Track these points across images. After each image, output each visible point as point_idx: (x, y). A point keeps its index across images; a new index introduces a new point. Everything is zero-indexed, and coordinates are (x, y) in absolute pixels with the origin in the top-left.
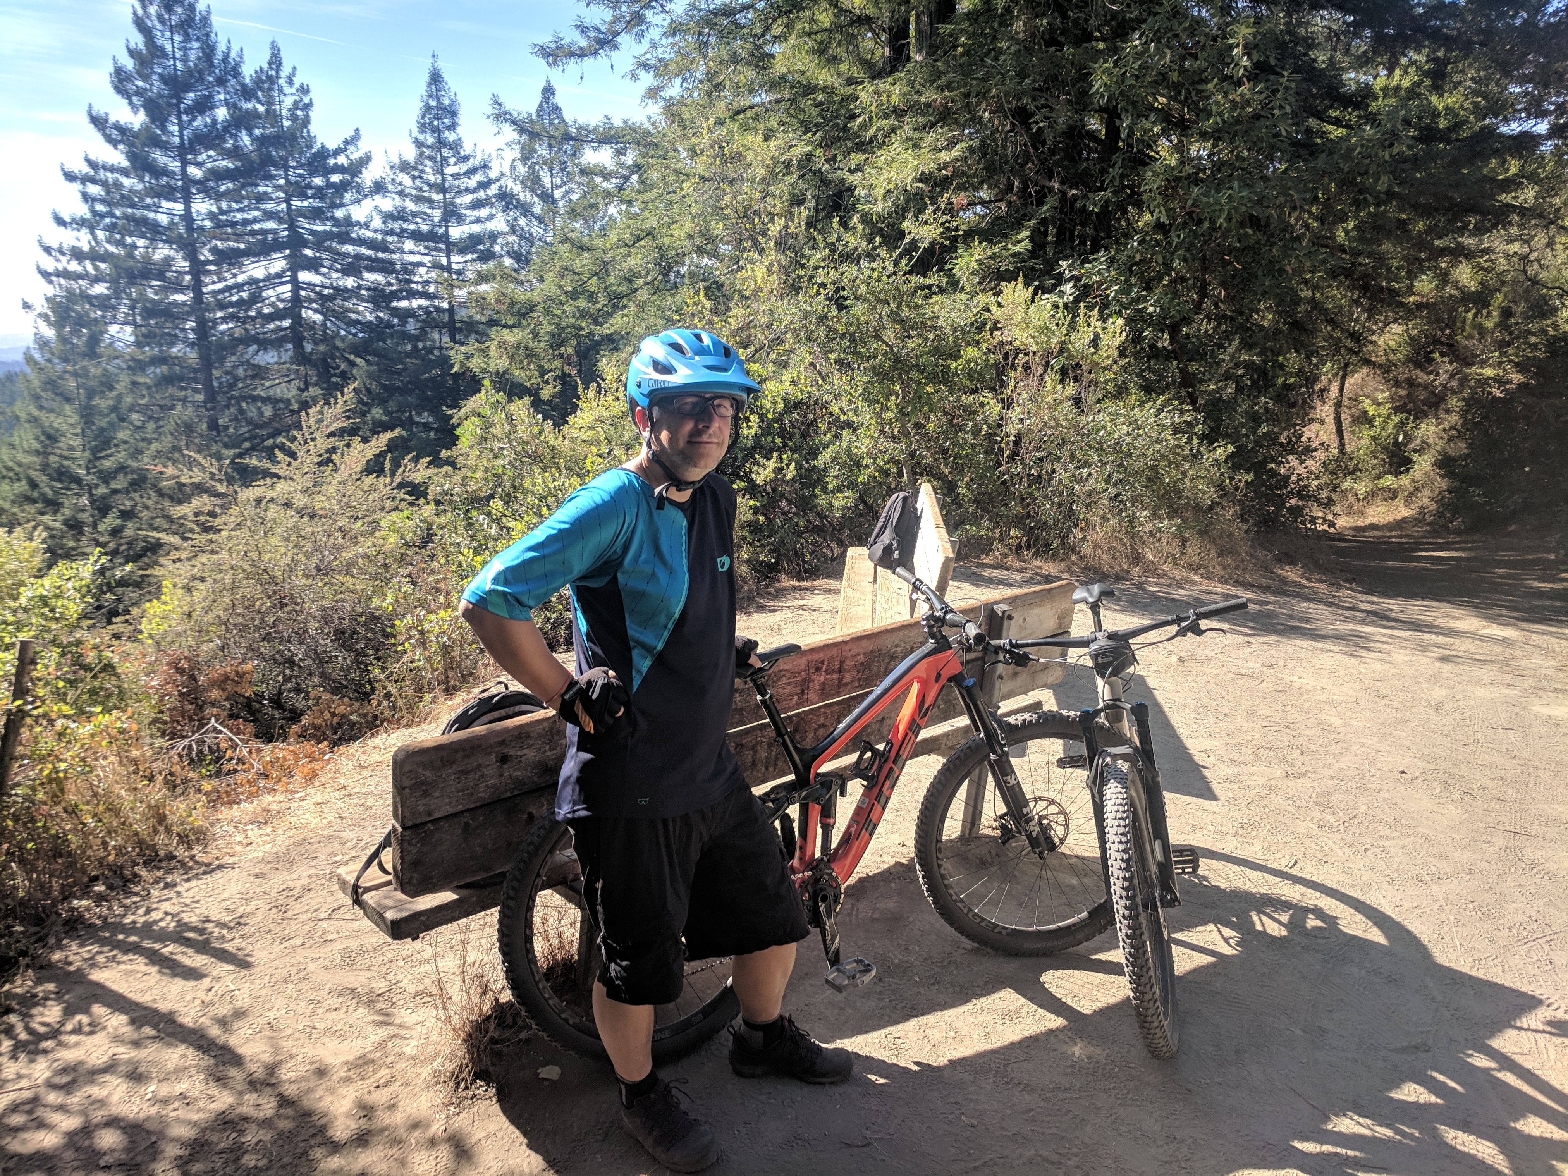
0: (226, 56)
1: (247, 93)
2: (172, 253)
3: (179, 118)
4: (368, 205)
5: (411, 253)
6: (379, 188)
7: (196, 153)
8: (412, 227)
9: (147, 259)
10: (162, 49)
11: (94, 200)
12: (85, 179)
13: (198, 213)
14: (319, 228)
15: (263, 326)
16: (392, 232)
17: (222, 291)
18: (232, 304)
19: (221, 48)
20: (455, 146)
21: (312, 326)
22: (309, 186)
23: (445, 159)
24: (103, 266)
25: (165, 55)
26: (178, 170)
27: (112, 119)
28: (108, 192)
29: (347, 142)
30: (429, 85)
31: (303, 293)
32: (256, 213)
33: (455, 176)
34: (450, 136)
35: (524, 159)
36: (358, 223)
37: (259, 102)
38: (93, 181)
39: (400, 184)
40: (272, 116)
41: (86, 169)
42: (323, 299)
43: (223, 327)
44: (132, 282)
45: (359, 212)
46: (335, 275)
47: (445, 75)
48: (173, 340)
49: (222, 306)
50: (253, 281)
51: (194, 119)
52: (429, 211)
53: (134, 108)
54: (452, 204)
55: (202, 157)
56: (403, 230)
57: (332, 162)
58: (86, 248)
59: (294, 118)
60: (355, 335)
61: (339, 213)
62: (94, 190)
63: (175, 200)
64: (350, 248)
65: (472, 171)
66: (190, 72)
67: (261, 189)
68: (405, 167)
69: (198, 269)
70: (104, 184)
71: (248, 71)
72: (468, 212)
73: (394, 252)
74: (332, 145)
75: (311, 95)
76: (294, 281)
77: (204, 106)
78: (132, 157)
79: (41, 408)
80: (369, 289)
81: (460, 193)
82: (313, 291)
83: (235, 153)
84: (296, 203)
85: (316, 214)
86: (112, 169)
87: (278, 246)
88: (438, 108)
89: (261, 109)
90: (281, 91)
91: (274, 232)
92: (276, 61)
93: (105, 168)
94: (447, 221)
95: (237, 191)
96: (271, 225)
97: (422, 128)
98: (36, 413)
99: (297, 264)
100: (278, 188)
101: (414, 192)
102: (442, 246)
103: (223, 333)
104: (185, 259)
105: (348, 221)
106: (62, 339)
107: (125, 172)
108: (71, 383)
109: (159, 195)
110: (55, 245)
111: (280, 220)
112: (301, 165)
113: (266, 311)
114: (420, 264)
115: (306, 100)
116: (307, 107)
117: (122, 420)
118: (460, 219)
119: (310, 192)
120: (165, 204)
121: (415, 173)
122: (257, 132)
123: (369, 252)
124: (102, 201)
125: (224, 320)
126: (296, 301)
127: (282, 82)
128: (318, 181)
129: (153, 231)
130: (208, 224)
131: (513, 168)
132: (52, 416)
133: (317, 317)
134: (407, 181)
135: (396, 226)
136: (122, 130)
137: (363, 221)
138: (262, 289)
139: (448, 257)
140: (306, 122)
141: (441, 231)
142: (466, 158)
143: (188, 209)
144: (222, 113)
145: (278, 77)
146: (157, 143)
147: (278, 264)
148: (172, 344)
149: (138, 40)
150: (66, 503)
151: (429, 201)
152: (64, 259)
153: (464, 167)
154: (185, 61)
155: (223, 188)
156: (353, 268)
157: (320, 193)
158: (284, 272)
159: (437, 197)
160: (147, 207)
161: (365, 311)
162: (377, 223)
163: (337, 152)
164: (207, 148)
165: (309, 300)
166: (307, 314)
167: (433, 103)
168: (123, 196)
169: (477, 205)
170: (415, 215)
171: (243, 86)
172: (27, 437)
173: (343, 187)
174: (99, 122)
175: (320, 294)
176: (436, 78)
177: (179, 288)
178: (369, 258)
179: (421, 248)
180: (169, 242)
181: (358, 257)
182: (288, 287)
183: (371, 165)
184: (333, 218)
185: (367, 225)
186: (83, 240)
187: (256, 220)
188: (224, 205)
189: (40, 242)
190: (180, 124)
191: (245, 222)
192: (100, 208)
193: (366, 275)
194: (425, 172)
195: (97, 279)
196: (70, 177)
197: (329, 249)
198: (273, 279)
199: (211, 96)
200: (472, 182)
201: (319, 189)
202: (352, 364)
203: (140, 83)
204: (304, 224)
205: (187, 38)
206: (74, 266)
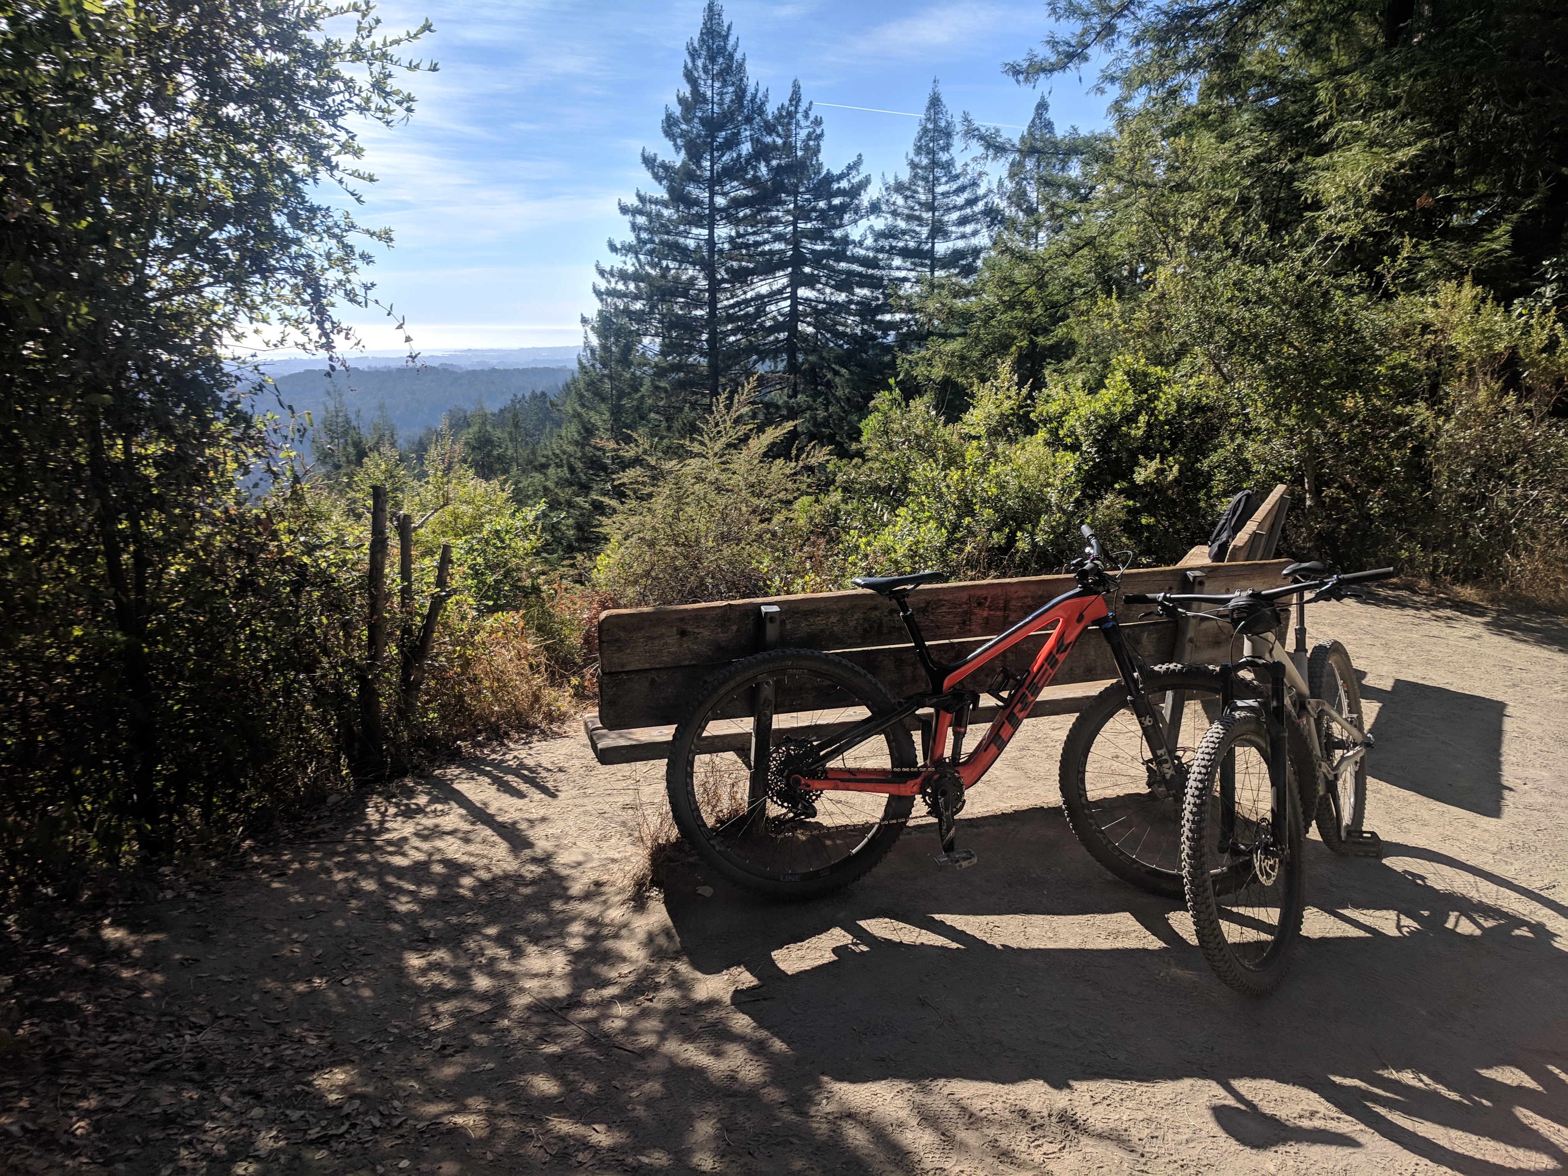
0: (754, 96)
1: (770, 129)
2: (696, 273)
3: (712, 155)
4: (863, 224)
5: (898, 268)
6: (875, 208)
7: (721, 184)
8: (901, 244)
9: (677, 279)
10: (704, 95)
11: (640, 229)
12: (636, 212)
13: (719, 237)
14: (819, 247)
15: (764, 338)
16: (882, 250)
17: (732, 306)
18: (739, 318)
19: (751, 90)
20: (948, 166)
21: (804, 337)
22: (814, 209)
23: (936, 179)
24: (642, 285)
25: (705, 101)
26: (707, 200)
27: (659, 159)
28: (651, 222)
29: (850, 168)
30: (929, 109)
31: (800, 308)
32: (766, 236)
33: (945, 195)
34: (944, 157)
35: (1012, 176)
36: (854, 242)
37: (779, 135)
38: (641, 213)
39: (894, 204)
40: (788, 148)
41: (636, 203)
42: (816, 312)
43: (732, 339)
44: (663, 300)
45: (855, 232)
46: (828, 290)
47: (944, 99)
48: (690, 350)
49: (731, 319)
50: (759, 297)
51: (723, 155)
52: (918, 229)
53: (677, 148)
54: (940, 221)
55: (727, 188)
56: (892, 248)
57: (835, 186)
58: (631, 269)
59: (806, 148)
60: (841, 346)
61: (838, 234)
62: (641, 220)
63: (702, 227)
64: (843, 265)
65: (961, 189)
66: (724, 114)
67: (774, 214)
68: (899, 188)
69: (714, 287)
70: (648, 215)
71: (771, 109)
72: (954, 229)
73: (883, 268)
74: (836, 172)
75: (823, 126)
76: (794, 297)
77: (732, 142)
78: (671, 190)
79: (583, 405)
80: (857, 303)
81: (948, 210)
82: (810, 306)
83: (755, 182)
84: (801, 225)
85: (816, 235)
86: (656, 202)
87: (781, 265)
88: (935, 130)
89: (779, 141)
90: (797, 124)
91: (783, 252)
92: (796, 98)
93: (651, 202)
94: (934, 238)
95: (754, 215)
96: (778, 246)
97: (919, 150)
98: (579, 409)
99: (797, 281)
100: (788, 212)
101: (906, 211)
102: (928, 262)
103: (731, 344)
104: (705, 278)
105: (845, 241)
106: (604, 348)
107: (665, 205)
108: (607, 386)
109: (690, 223)
110: (608, 269)
111: (787, 242)
112: (808, 191)
113: (768, 324)
114: (905, 279)
115: (818, 131)
116: (820, 137)
117: (642, 418)
118: (946, 235)
119: (814, 215)
120: (695, 231)
121: (908, 193)
122: (774, 163)
123: (860, 269)
124: (646, 230)
125: (733, 332)
126: (794, 315)
127: (799, 116)
128: (822, 204)
129: (684, 255)
130: (726, 246)
131: (1001, 184)
132: (592, 413)
133: (810, 330)
134: (900, 201)
135: (885, 243)
136: (665, 167)
137: (857, 239)
138: (765, 304)
139: (932, 272)
140: (817, 151)
141: (927, 247)
142: (957, 177)
143: (711, 234)
144: (746, 148)
145: (796, 112)
146: (692, 177)
147: (781, 280)
148: (690, 353)
149: (686, 90)
150: (595, 487)
151: (919, 219)
152: (613, 280)
153: (954, 186)
154: (721, 104)
155: (741, 214)
156: (845, 283)
157: (823, 216)
158: (785, 288)
159: (927, 215)
160: (679, 234)
161: (852, 324)
162: (869, 242)
163: (841, 177)
164: (732, 180)
165: (806, 315)
166: (801, 327)
167: (930, 126)
168: (662, 225)
169: (963, 221)
170: (904, 233)
171: (766, 122)
172: (571, 431)
173: (842, 210)
174: (649, 162)
175: (815, 308)
176: (935, 102)
177: (699, 305)
178: (860, 274)
179: (908, 264)
180: (694, 264)
181: (850, 273)
182: (788, 302)
183: (870, 188)
184: (832, 238)
185: (861, 244)
186: (629, 264)
187: (765, 242)
188: (741, 230)
189: (597, 266)
190: (712, 160)
191: (757, 244)
192: (644, 235)
193: (857, 290)
194: (916, 192)
195: (636, 297)
196: (624, 210)
197: (824, 267)
198: (774, 296)
199: (739, 133)
200: (960, 200)
201: (822, 211)
202: (836, 373)
203: (684, 127)
204: (807, 244)
205: (725, 84)
206: (621, 286)
